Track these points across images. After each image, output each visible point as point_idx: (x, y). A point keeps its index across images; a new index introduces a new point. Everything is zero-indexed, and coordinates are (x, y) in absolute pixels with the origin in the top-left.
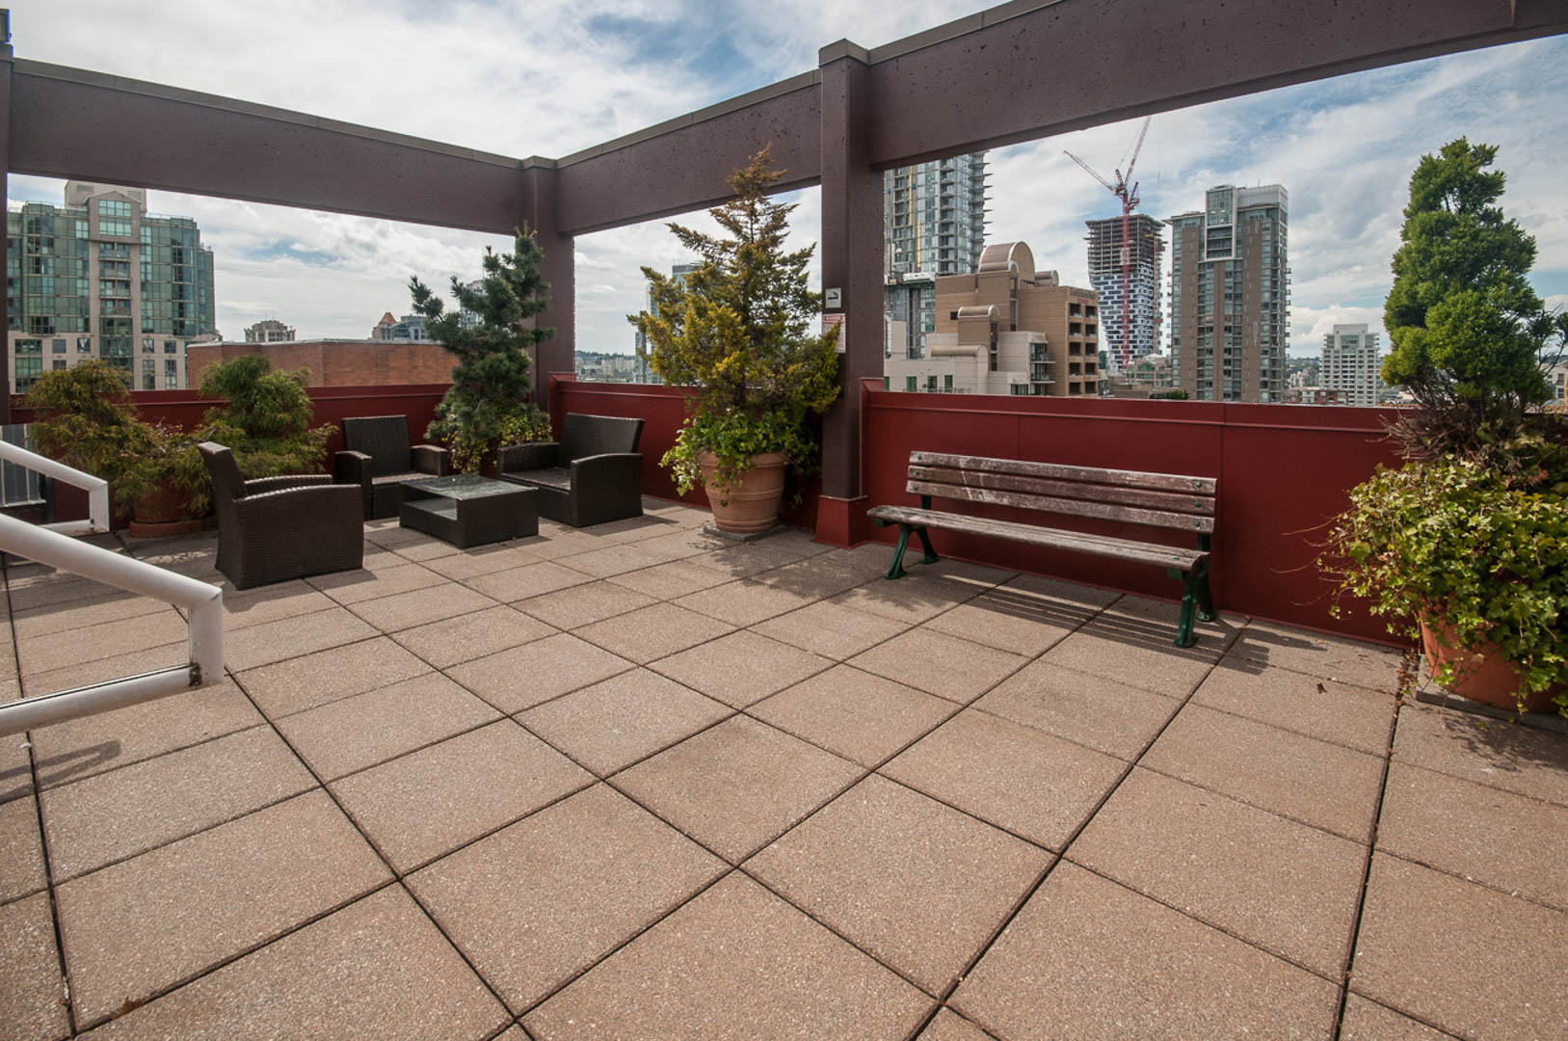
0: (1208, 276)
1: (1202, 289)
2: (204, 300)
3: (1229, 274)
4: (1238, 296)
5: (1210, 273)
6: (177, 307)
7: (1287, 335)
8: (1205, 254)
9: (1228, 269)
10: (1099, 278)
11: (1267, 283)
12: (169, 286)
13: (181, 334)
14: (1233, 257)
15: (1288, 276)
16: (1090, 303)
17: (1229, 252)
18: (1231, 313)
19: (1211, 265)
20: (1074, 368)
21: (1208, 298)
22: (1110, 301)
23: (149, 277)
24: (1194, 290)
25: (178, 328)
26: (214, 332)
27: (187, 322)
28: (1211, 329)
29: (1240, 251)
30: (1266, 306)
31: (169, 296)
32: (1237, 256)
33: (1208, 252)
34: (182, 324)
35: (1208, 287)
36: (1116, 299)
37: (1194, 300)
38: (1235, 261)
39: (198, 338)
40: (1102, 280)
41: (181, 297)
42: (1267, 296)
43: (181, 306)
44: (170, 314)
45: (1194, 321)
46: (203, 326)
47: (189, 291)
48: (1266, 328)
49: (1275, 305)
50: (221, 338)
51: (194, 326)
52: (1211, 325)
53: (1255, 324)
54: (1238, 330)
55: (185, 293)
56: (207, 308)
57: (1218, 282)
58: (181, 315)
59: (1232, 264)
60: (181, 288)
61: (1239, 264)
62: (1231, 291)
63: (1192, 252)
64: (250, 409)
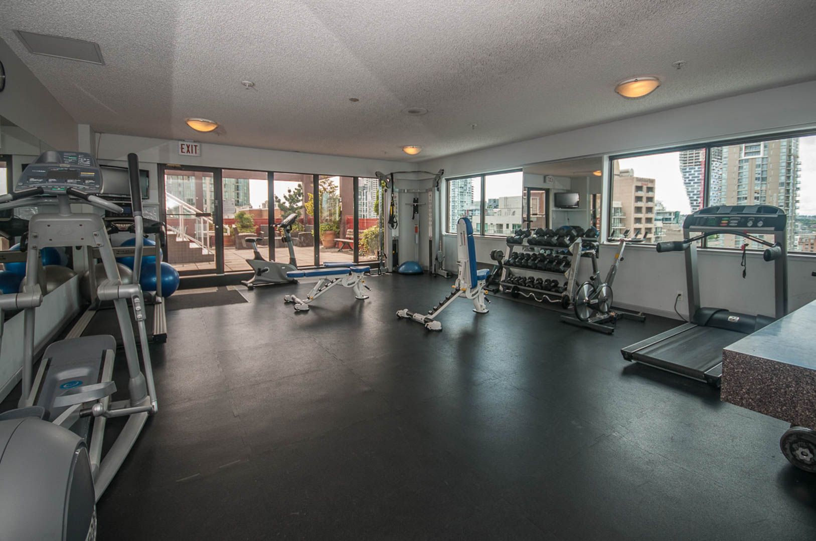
0: (745, 167)
1: (741, 174)
2: (246, 191)
3: (758, 166)
4: (764, 179)
5: (746, 166)
6: (236, 194)
7: (797, 201)
8: (743, 154)
9: (757, 163)
10: (685, 169)
11: (784, 171)
12: (234, 186)
13: (238, 205)
14: (761, 155)
15: (799, 166)
16: (650, 185)
17: (759, 152)
18: (759, 188)
19: (747, 160)
20: (638, 220)
21: (744, 180)
22: (692, 182)
23: (227, 182)
24: (735, 176)
25: (237, 203)
26: (249, 205)
27: (240, 201)
28: (746, 198)
29: (766, 153)
30: (782, 184)
31: (234, 190)
32: (764, 154)
33: (745, 153)
34: (238, 201)
35: (744, 174)
36: (696, 181)
37: (736, 181)
38: (763, 158)
39: (244, 207)
40: (688, 170)
41: (238, 190)
42: (783, 179)
43: (238, 194)
44: (234, 197)
45: (735, 194)
46: (245, 202)
47: (240, 188)
48: (782, 197)
49: (788, 184)
50: (252, 207)
51: (242, 202)
52: (746, 196)
53: (775, 195)
54: (763, 199)
55: (239, 189)
56: (247, 195)
57: (751, 170)
58: (238, 197)
59: (761, 160)
60: (238, 186)
61: (765, 159)
62: (760, 176)
63: (735, 153)
64: (242, 222)
